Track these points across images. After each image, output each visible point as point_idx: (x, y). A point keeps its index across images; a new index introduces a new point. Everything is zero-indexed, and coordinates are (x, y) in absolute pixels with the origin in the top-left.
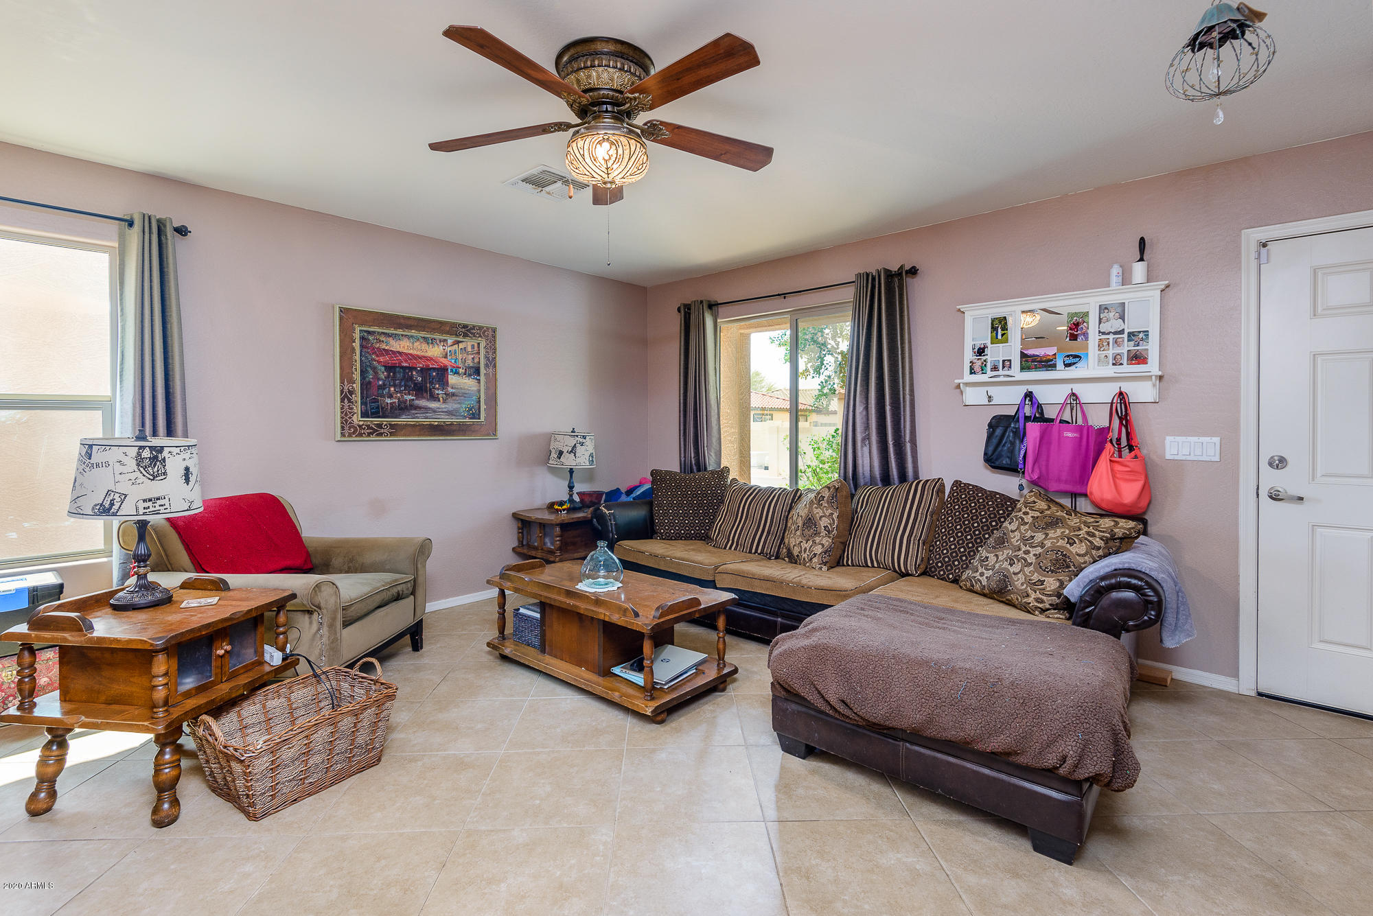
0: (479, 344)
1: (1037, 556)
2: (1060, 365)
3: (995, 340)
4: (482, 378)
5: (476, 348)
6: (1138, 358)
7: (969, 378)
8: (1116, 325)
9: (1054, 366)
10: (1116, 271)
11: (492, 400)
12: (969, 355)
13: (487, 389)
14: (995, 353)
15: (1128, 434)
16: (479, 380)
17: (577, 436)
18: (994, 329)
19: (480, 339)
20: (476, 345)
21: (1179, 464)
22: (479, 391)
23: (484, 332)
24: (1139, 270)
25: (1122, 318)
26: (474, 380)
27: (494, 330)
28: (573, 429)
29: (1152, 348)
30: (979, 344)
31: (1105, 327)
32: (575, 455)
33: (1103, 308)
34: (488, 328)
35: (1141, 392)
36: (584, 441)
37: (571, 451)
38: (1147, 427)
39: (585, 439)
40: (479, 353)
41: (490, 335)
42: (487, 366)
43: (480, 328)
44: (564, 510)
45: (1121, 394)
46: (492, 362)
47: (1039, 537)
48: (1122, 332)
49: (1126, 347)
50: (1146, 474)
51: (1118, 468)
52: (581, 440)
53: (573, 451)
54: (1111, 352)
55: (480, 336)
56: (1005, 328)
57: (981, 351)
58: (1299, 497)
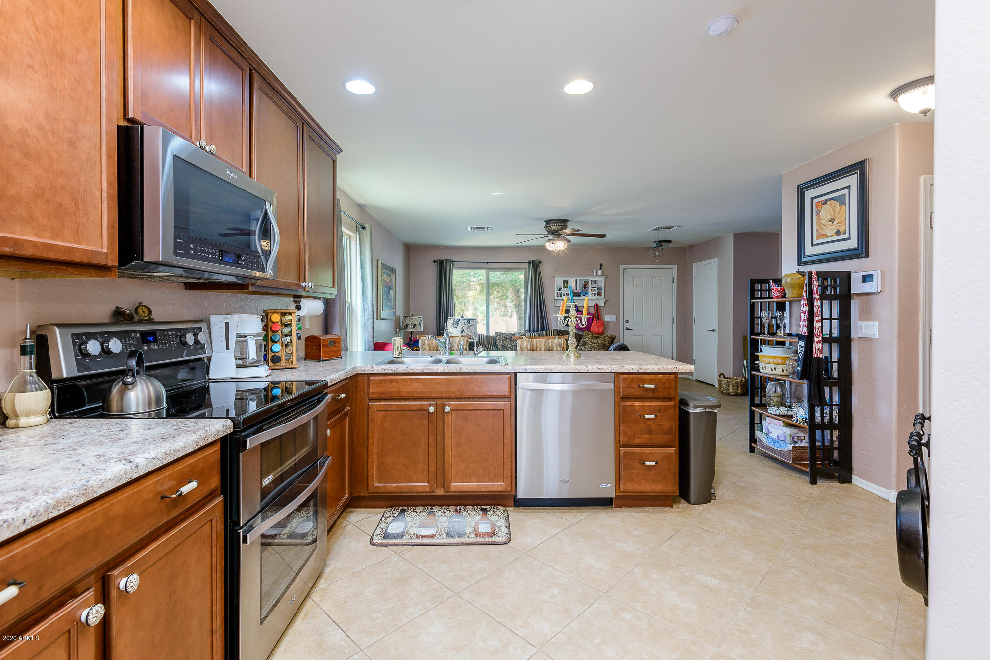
1: (598, 346)
2: (581, 295)
3: (564, 287)
6: (599, 295)
7: (557, 298)
8: (594, 285)
9: (580, 296)
10: (595, 271)
12: (557, 291)
14: (564, 291)
15: (598, 314)
16: (393, 292)
18: (564, 283)
21: (608, 322)
24: (600, 272)
25: (596, 284)
29: (603, 292)
30: (559, 287)
31: (592, 286)
33: (592, 281)
35: (601, 304)
38: (603, 312)
45: (597, 304)
47: (596, 341)
48: (596, 288)
49: (597, 292)
50: (604, 324)
51: (598, 324)
54: (594, 293)
56: (567, 283)
57: (560, 290)
58: (631, 329)
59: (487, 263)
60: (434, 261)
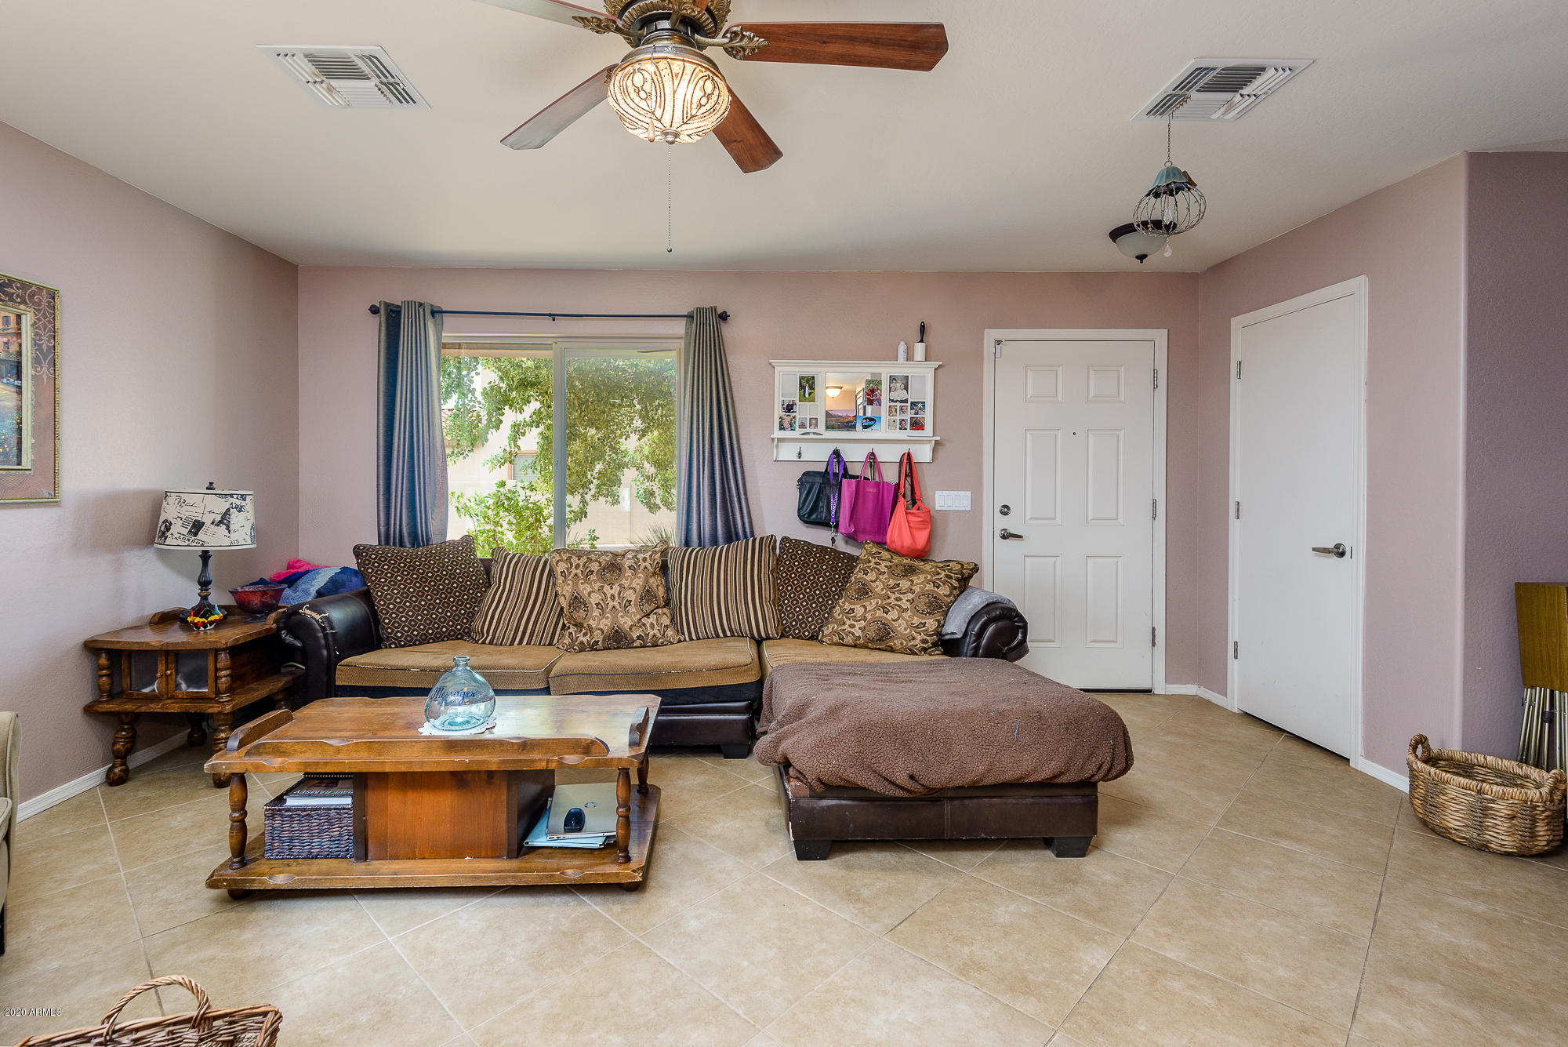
0: (19, 317)
1: (911, 601)
2: (859, 426)
3: (803, 398)
4: (27, 383)
5: (13, 324)
6: (917, 425)
7: (778, 434)
8: (900, 394)
9: (854, 427)
10: (902, 347)
11: (51, 428)
12: (778, 412)
13: (37, 405)
14: (803, 411)
15: (912, 485)
16: (20, 387)
17: (231, 496)
18: (802, 387)
19: (22, 307)
20: (13, 318)
21: (945, 513)
22: (19, 409)
23: (32, 296)
24: (920, 348)
25: (906, 388)
26: (8, 388)
27: (53, 295)
28: (211, 484)
29: (928, 416)
30: (788, 400)
31: (895, 396)
32: (228, 528)
33: (893, 379)
34: (40, 288)
35: (923, 454)
36: (243, 503)
37: (221, 522)
38: (927, 480)
39: (244, 500)
40: (19, 334)
41: (44, 304)
42: (36, 361)
43: (25, 286)
44: (211, 623)
45: (909, 454)
46: (48, 356)
47: (905, 584)
48: (906, 401)
49: (909, 415)
50: (929, 520)
51: (912, 518)
52: (238, 502)
53: (224, 520)
54: (898, 418)
55: (24, 302)
56: (812, 387)
57: (789, 408)
58: (1020, 537)
59: (553, 316)
60: (374, 310)
